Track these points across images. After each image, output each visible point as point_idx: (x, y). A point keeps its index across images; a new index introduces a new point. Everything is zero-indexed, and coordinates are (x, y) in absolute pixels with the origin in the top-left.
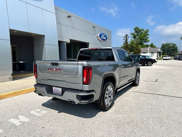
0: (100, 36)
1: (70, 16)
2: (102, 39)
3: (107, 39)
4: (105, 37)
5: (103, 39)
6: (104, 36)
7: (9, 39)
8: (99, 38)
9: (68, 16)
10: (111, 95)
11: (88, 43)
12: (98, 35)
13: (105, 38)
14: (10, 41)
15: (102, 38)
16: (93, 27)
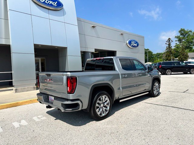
0: (130, 43)
1: (95, 26)
2: (132, 46)
3: (138, 45)
4: (136, 43)
5: (134, 46)
6: (134, 43)
8: (128, 45)
9: (93, 26)
10: (106, 105)
11: (116, 51)
12: (127, 42)
13: (136, 45)
14: (34, 55)
15: (132, 45)
16: (121, 34)
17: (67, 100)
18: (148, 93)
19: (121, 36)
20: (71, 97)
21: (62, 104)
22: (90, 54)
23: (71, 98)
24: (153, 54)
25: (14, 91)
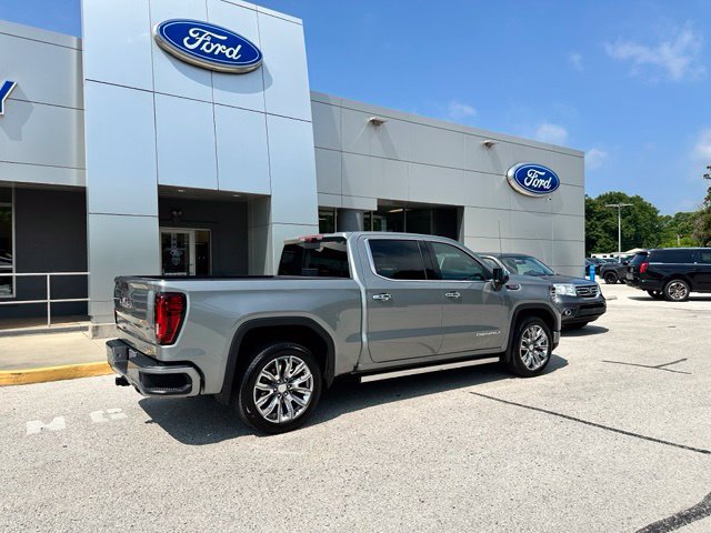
0: (521, 176)
2: (531, 186)
3: (554, 185)
4: (545, 178)
5: (536, 189)
6: (540, 177)
7: (155, 210)
8: (514, 184)
9: (373, 121)
10: (297, 387)
11: (462, 208)
12: (511, 173)
14: (157, 219)
15: (528, 184)
16: (487, 144)
17: (156, 361)
18: (497, 359)
19: (486, 152)
20: (166, 352)
21: (140, 373)
22: (358, 216)
23: (165, 358)
24: (659, 215)
25: (89, 333)
